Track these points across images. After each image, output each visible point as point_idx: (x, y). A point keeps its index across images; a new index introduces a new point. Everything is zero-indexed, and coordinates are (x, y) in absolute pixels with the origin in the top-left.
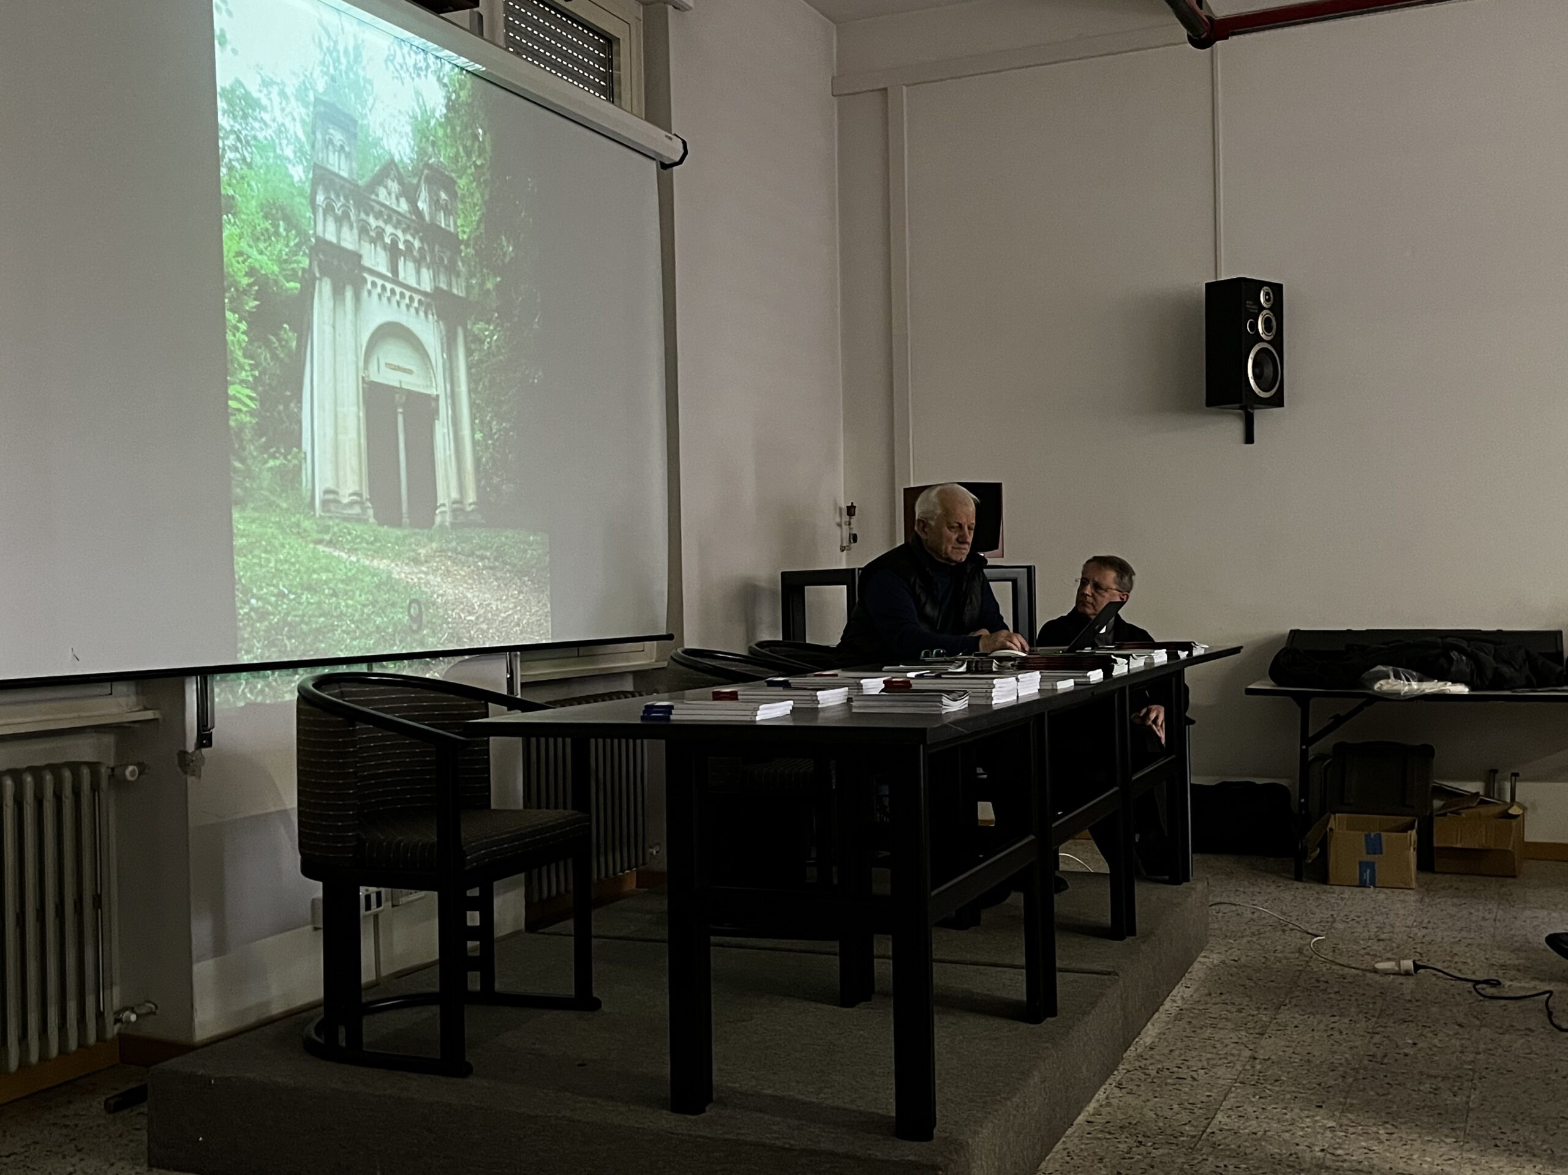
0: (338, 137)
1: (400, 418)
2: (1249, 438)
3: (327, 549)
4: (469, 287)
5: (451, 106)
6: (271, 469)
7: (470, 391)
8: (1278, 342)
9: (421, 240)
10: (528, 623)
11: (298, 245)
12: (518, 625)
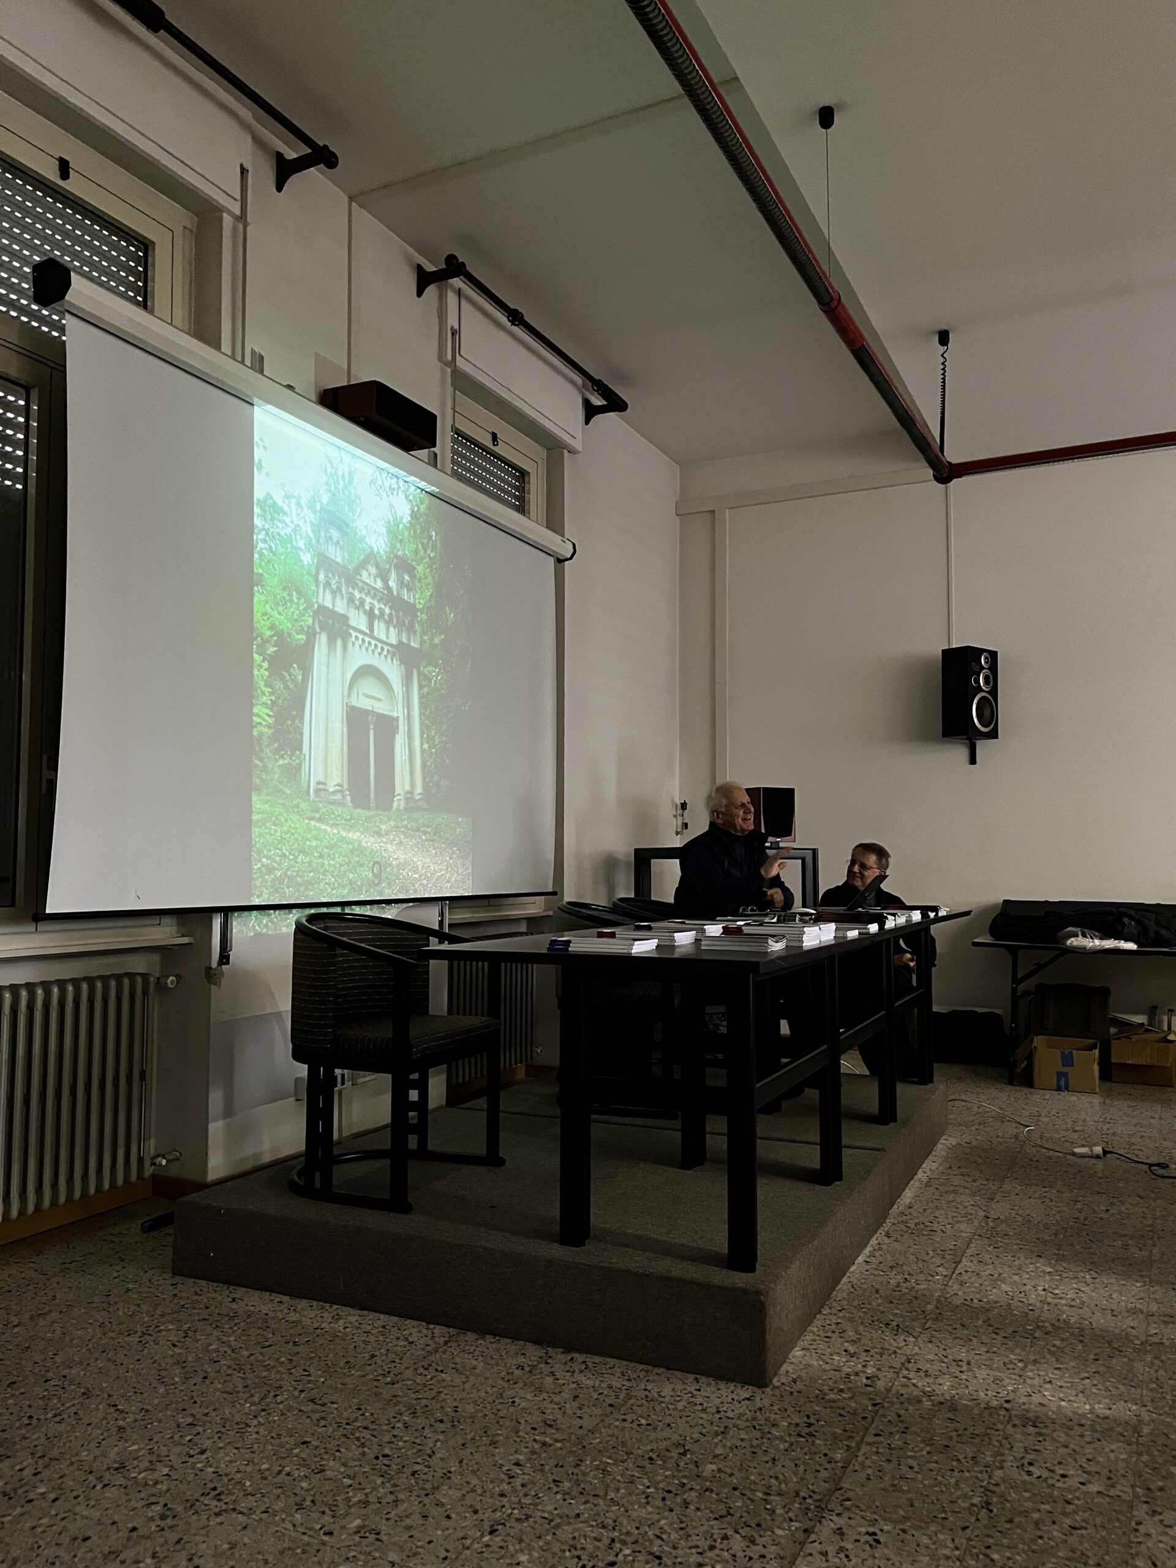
0: (336, 535)
1: (372, 732)
2: (973, 761)
3: (317, 824)
4: (422, 642)
5: (414, 515)
6: (279, 766)
7: (421, 714)
8: (994, 692)
9: (391, 608)
10: (456, 881)
11: (305, 609)
12: (448, 882)
